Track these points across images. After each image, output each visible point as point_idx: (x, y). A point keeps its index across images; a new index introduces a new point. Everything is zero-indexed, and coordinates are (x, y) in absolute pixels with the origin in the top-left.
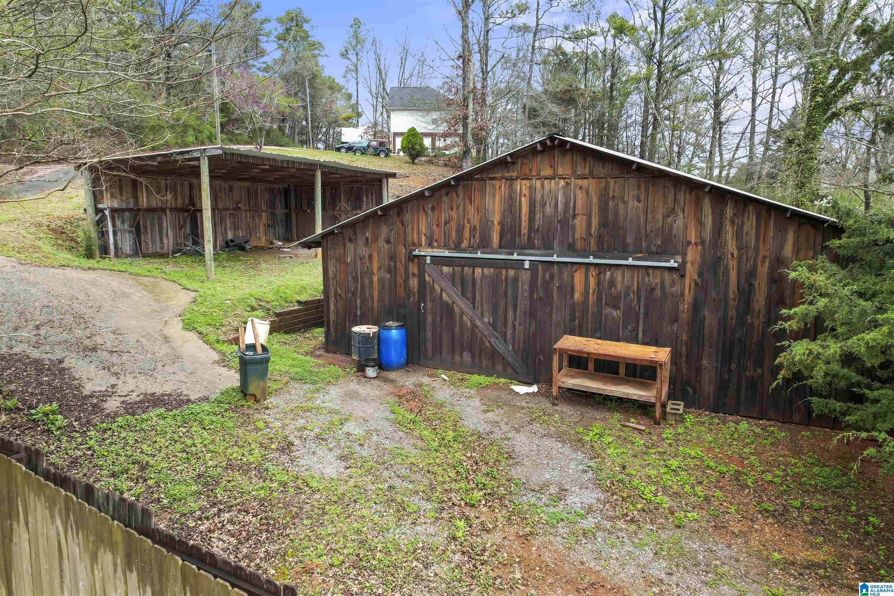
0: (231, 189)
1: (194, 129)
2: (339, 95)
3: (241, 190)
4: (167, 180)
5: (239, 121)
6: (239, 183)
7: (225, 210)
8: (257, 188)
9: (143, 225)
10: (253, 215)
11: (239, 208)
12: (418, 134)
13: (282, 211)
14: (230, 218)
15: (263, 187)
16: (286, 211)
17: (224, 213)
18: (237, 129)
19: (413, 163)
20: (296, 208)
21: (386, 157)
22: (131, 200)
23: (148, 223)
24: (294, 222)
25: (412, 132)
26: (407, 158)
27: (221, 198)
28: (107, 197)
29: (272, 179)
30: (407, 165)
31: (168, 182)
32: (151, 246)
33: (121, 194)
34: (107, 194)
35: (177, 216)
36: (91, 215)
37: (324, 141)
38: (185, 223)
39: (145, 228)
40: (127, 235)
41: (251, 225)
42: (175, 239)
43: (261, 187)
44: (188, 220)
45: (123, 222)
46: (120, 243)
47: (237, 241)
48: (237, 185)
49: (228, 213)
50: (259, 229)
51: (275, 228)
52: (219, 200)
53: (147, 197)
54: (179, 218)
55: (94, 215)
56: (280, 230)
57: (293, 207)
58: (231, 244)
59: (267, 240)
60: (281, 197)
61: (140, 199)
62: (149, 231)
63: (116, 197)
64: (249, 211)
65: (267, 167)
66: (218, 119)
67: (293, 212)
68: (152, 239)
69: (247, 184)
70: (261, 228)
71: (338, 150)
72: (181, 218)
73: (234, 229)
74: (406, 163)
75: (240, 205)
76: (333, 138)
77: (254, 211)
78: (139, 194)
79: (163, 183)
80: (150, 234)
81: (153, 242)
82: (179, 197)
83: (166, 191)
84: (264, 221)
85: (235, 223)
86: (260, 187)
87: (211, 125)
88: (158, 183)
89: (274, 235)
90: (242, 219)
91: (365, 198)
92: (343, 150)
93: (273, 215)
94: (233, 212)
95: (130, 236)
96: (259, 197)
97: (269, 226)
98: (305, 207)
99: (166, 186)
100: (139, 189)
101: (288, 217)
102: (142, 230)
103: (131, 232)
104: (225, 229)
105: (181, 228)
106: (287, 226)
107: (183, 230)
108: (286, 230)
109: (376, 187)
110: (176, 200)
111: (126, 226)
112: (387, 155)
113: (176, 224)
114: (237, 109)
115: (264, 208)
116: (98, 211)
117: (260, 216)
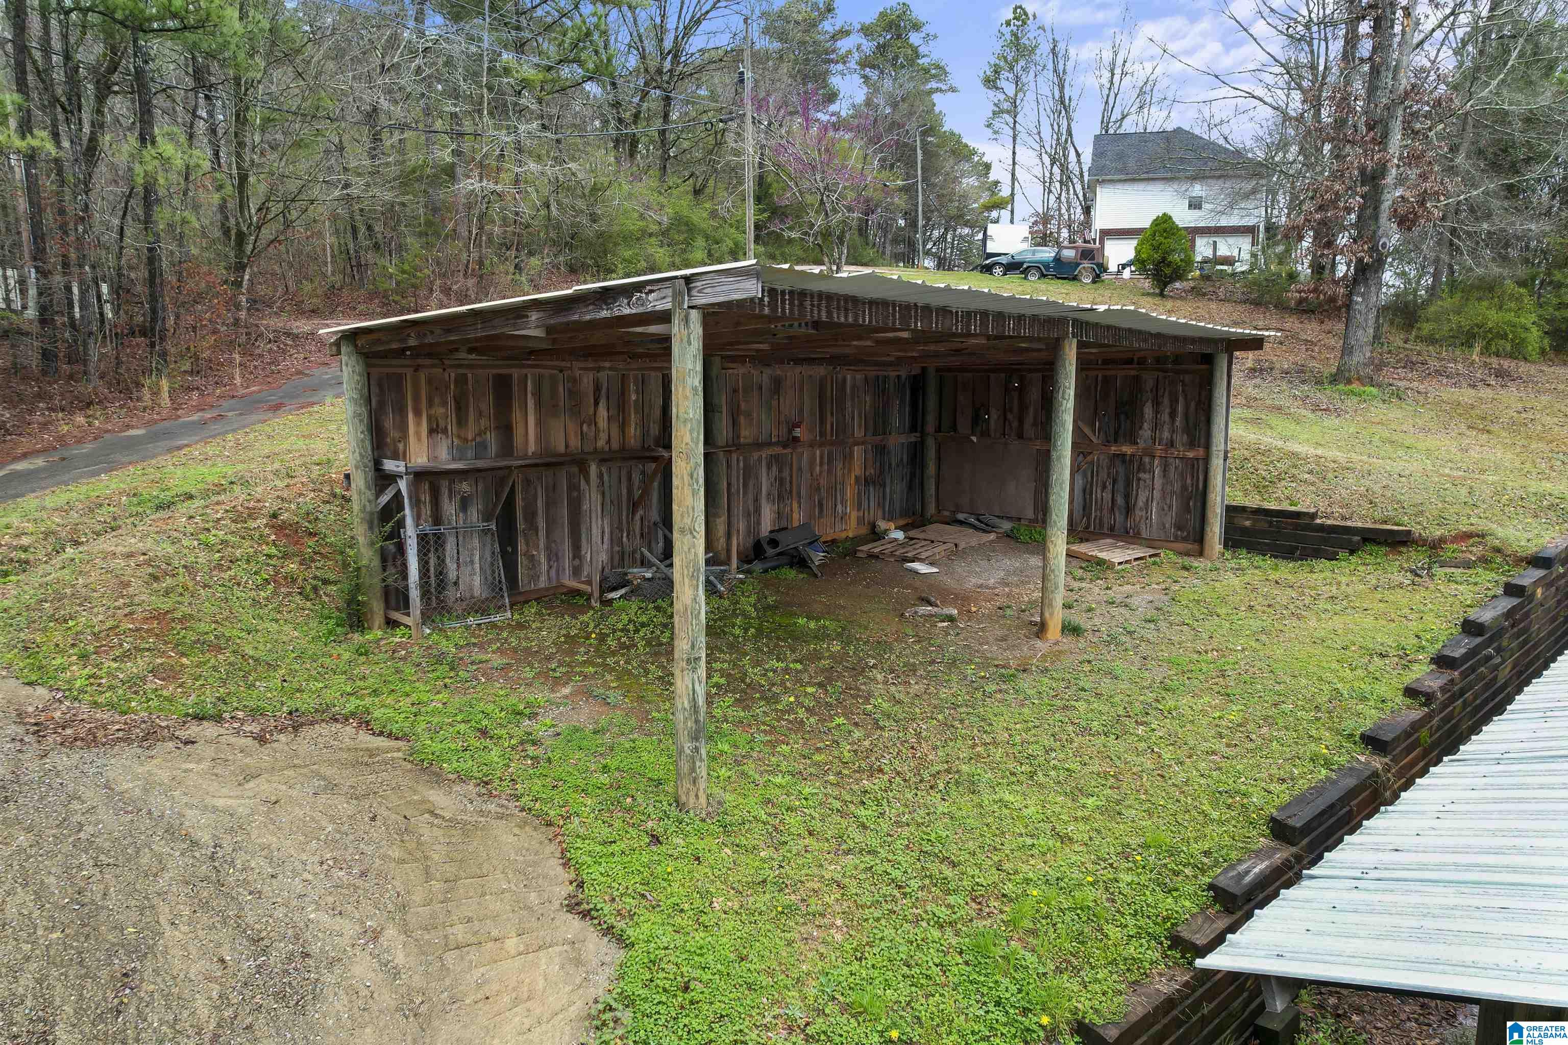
0: (777, 385)
1: (707, 237)
2: (966, 166)
3: (801, 390)
4: (599, 369)
5: (796, 212)
6: (798, 369)
7: (758, 445)
8: (844, 380)
9: (525, 508)
10: (830, 455)
11: (796, 440)
12: (1179, 229)
13: (903, 439)
14: (769, 468)
15: (859, 377)
16: (913, 438)
17: (756, 455)
18: (791, 229)
19: (1162, 295)
20: (938, 430)
21: (1094, 282)
22: (492, 440)
23: (540, 503)
24: (931, 469)
25: (1165, 226)
26: (1147, 284)
27: (749, 415)
28: (418, 434)
29: (892, 359)
30: (1149, 299)
31: (603, 376)
32: (544, 567)
33: (461, 422)
34: (418, 424)
35: (624, 473)
36: (360, 493)
37: (935, 255)
38: (646, 492)
39: (531, 517)
40: (476, 542)
41: (823, 482)
42: (615, 540)
43: (854, 379)
44: (656, 484)
45: (464, 505)
46: (451, 566)
47: (787, 542)
48: (792, 373)
49: (765, 453)
50: (843, 494)
51: (884, 486)
52: (742, 419)
53: (539, 423)
54: (630, 479)
55: (370, 494)
56: (896, 488)
57: (930, 428)
58: (770, 552)
59: (861, 521)
60: (902, 401)
61: (518, 432)
62: (542, 524)
63: (445, 432)
64: (821, 445)
65: (905, 335)
66: (750, 213)
67: (931, 443)
68: (548, 548)
69: (820, 371)
70: (850, 492)
71: (988, 269)
72: (636, 478)
73: (780, 497)
74: (1143, 295)
75: (797, 432)
76: (953, 247)
77: (832, 444)
78: (517, 415)
79: (587, 381)
80: (542, 534)
81: (553, 556)
82: (633, 418)
83: (596, 403)
84: (857, 469)
85: (782, 481)
86: (851, 377)
87: (737, 228)
88: (574, 381)
89: (880, 505)
90: (800, 469)
91: (1148, 411)
92: (998, 270)
93: (881, 450)
94: (778, 450)
95: (483, 546)
96: (849, 404)
97: (867, 482)
98: (964, 426)
99: (597, 388)
100: (516, 405)
101: (916, 455)
102: (521, 525)
103: (485, 532)
104: (756, 500)
105: (634, 506)
106: (913, 475)
107: (640, 512)
108: (910, 488)
109: (1187, 378)
110: (623, 427)
111: (474, 514)
112: (1097, 279)
113: (619, 496)
114: (791, 184)
115: (859, 433)
116: (383, 480)
117: (848, 458)
